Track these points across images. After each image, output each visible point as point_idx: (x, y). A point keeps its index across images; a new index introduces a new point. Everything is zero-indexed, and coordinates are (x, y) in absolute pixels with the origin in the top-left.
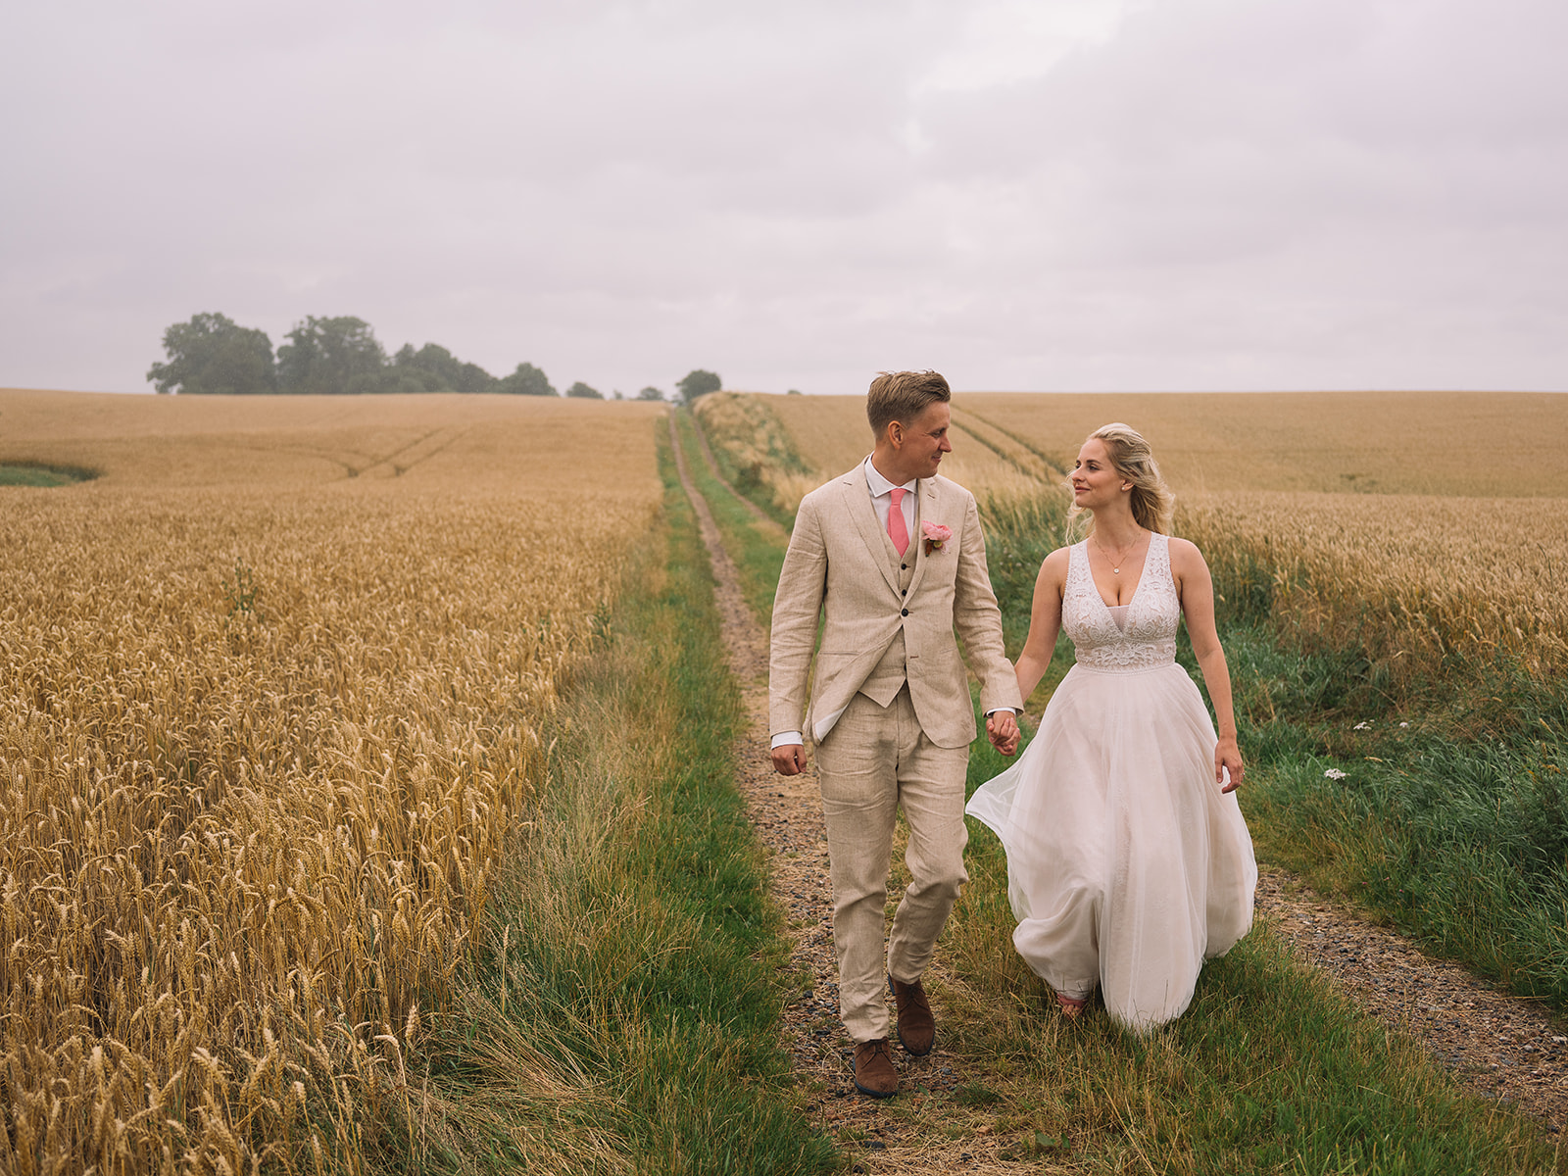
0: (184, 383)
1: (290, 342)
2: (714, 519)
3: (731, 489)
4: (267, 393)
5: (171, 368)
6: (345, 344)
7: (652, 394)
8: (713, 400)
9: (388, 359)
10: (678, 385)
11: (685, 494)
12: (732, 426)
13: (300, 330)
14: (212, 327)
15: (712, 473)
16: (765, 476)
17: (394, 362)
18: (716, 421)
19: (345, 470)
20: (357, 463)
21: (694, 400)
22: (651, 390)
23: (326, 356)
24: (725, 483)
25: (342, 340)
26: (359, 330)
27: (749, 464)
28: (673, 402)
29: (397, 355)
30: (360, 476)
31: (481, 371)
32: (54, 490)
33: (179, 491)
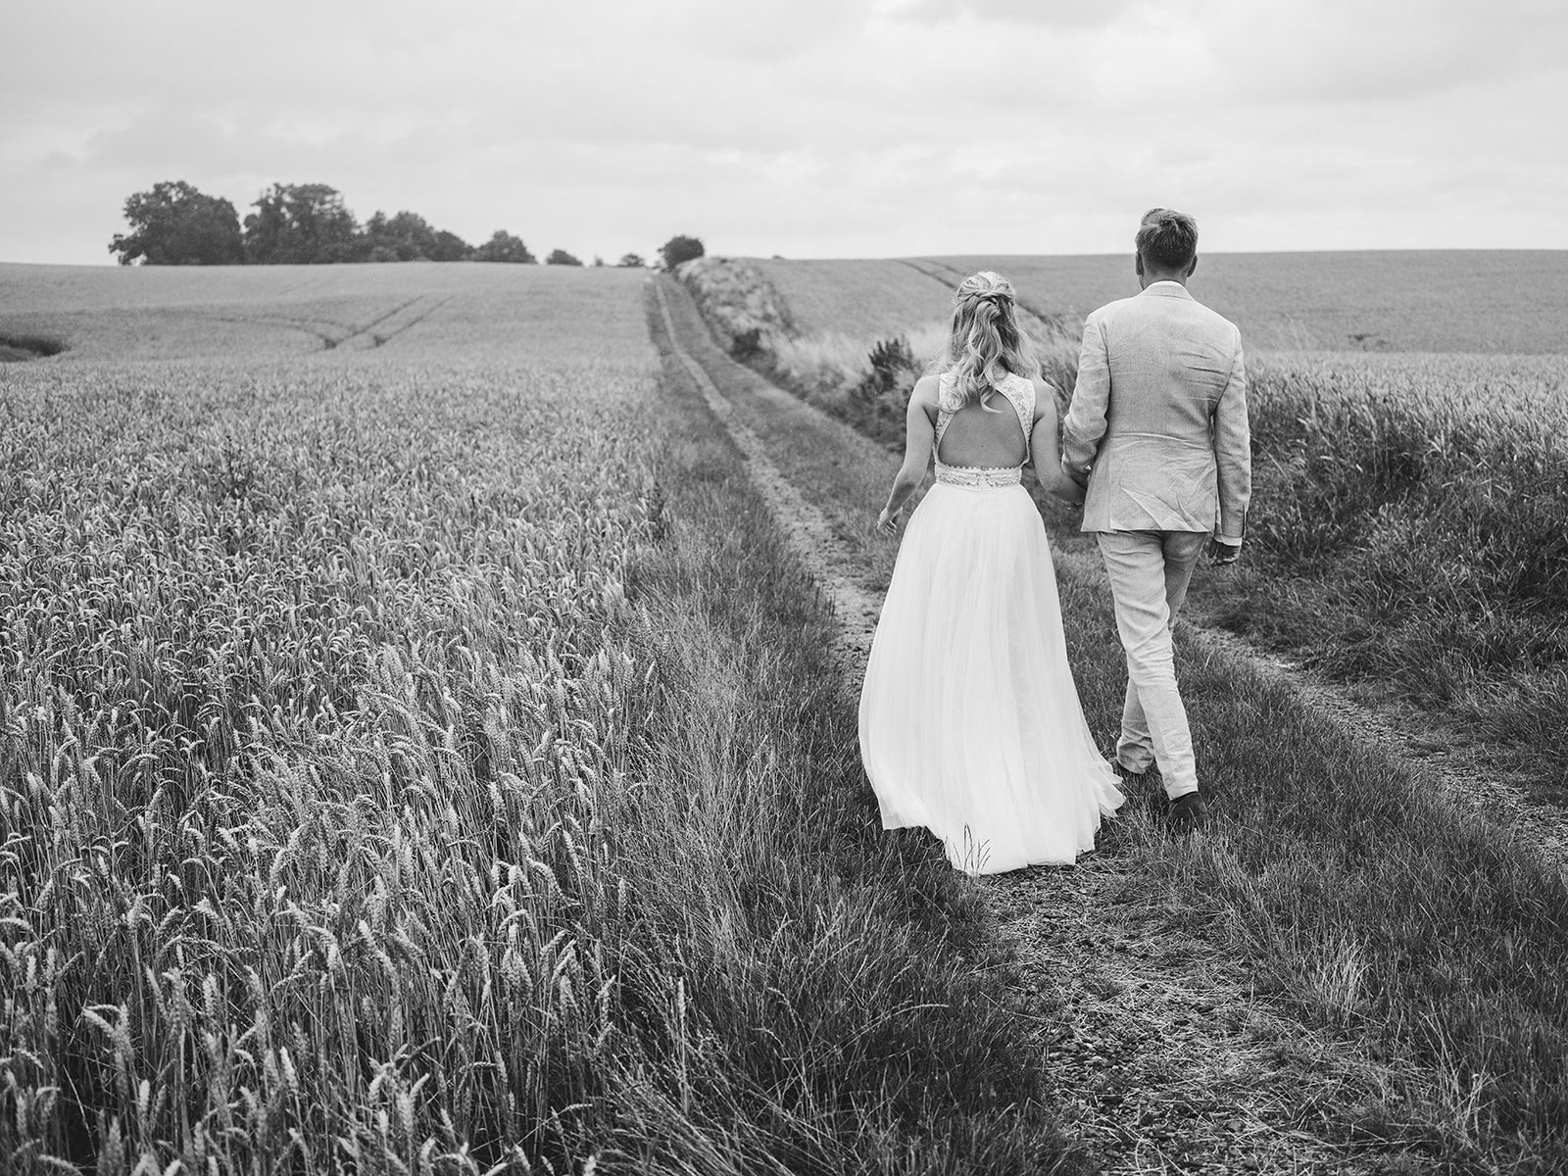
0: (148, 255)
1: (257, 211)
2: (717, 387)
3: (727, 356)
4: (235, 264)
5: (134, 239)
6: (314, 212)
7: (633, 262)
8: (701, 264)
9: (359, 227)
10: (660, 250)
11: (680, 361)
12: (722, 292)
13: (268, 197)
14: (175, 196)
15: (706, 340)
16: (764, 343)
17: (365, 230)
18: (705, 287)
19: (322, 341)
20: (334, 333)
21: (678, 266)
22: (632, 256)
23: (295, 224)
24: (720, 351)
25: (311, 208)
26: (328, 198)
27: (744, 331)
28: (655, 268)
29: (368, 223)
30: (338, 348)
31: (456, 239)
32: (13, 365)
33: (149, 365)
